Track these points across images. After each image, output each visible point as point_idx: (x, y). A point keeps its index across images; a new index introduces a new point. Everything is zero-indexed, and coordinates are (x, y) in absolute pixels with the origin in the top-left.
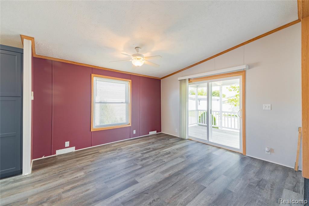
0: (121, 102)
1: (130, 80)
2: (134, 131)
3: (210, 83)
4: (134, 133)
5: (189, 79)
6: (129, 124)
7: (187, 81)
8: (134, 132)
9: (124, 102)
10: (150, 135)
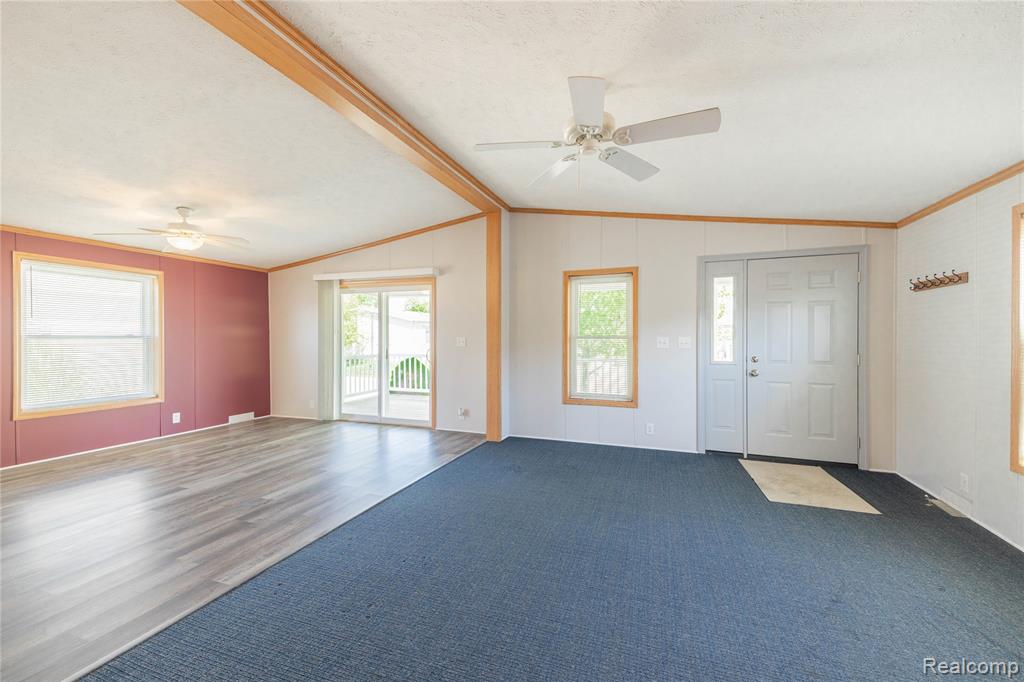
0: (124, 334)
1: (161, 273)
2: (174, 415)
3: (384, 294)
4: (174, 422)
5: (341, 282)
6: (157, 397)
7: (336, 287)
8: (176, 418)
9: (136, 334)
10: (232, 425)
